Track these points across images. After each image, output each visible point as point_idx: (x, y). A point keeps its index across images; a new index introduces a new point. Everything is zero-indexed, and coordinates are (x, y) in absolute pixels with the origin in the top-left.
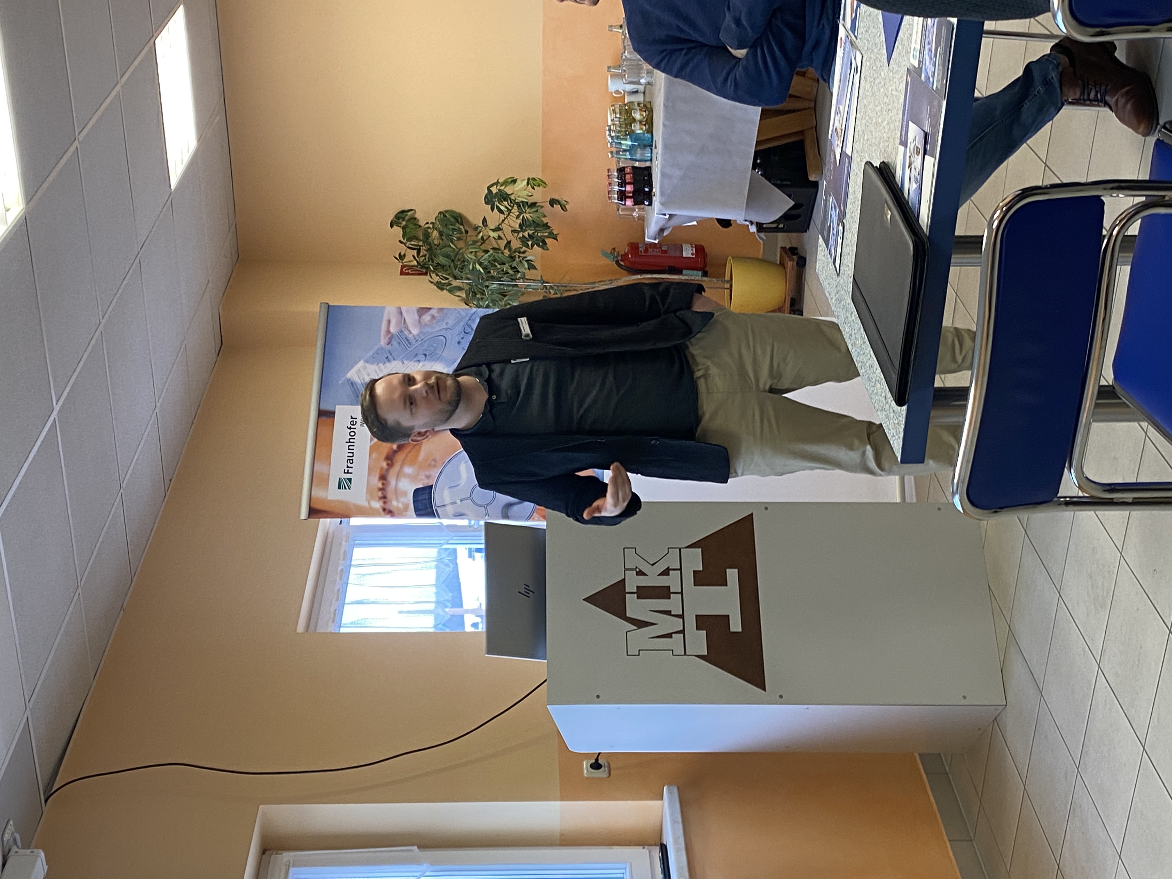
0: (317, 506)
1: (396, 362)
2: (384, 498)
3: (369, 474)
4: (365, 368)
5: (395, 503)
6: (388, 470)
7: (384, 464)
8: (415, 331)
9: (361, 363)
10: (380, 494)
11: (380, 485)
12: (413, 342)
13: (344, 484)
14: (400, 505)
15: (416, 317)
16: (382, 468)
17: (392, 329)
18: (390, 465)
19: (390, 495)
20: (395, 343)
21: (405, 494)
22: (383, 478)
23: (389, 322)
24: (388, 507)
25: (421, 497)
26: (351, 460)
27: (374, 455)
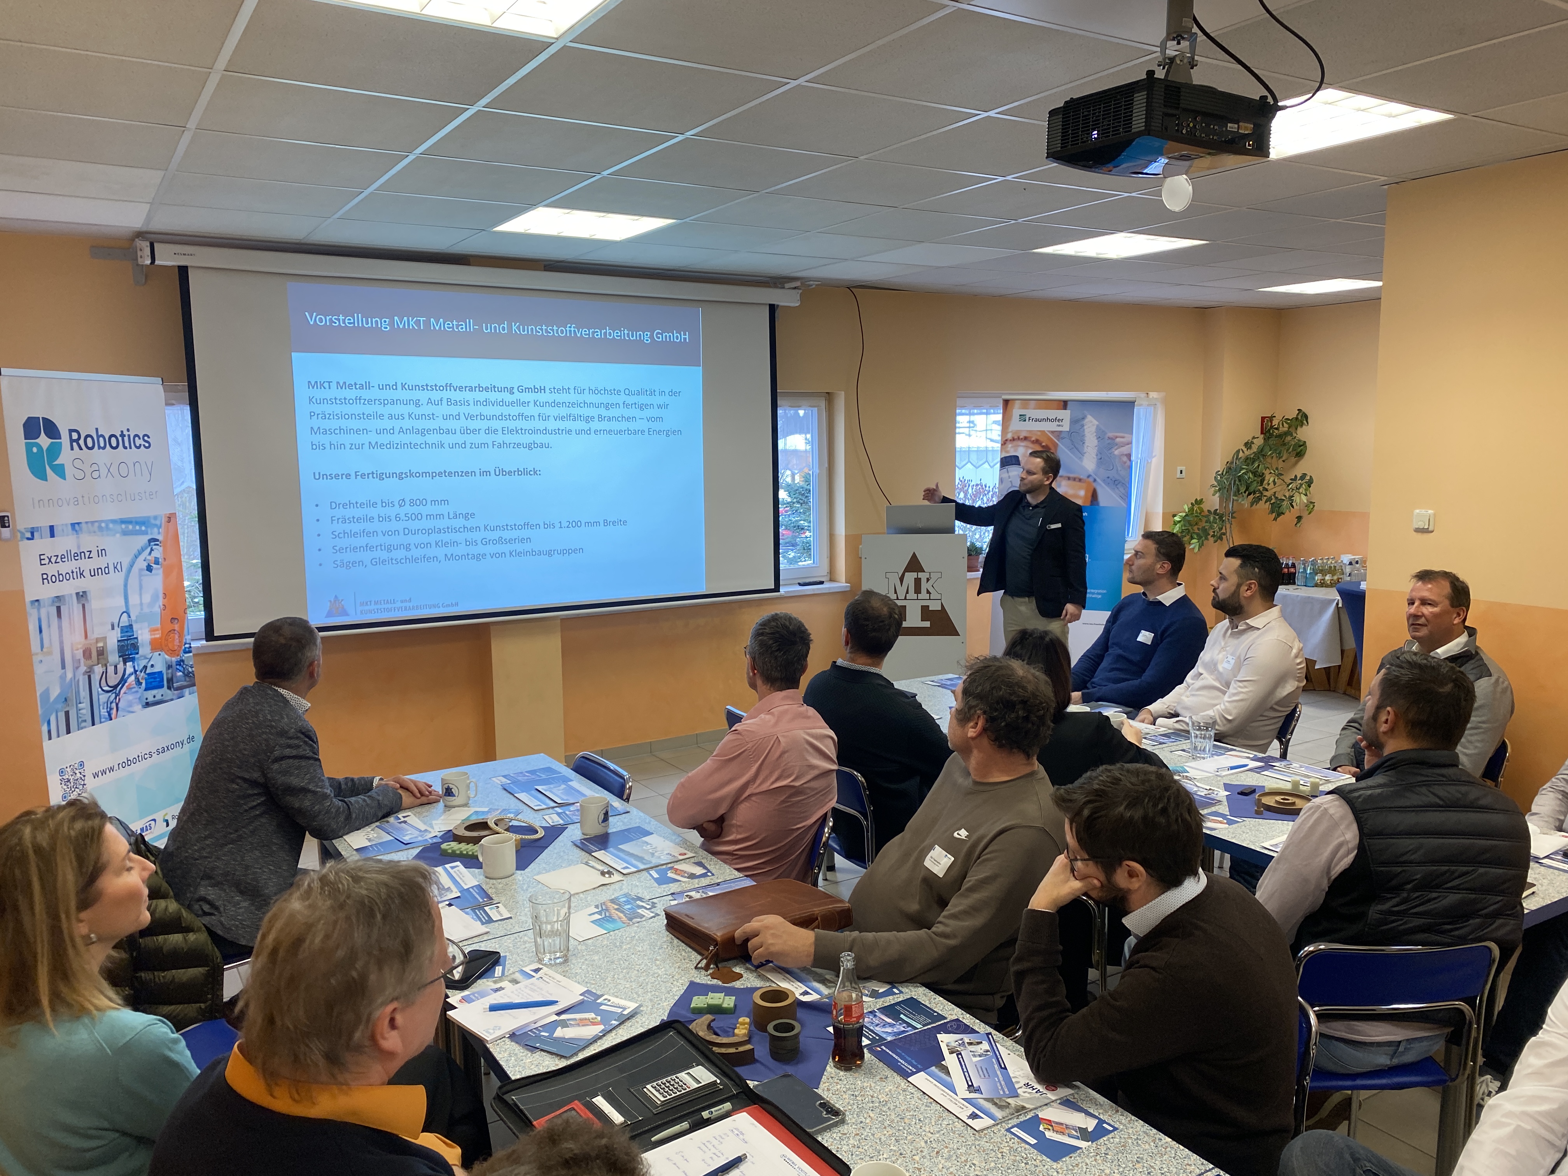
0: (1010, 403)
1: (1096, 441)
2: (1014, 439)
3: (1028, 431)
4: (1093, 425)
5: (1010, 446)
6: (1030, 441)
7: (1033, 439)
8: (1116, 452)
9: (1096, 423)
10: (1016, 437)
11: (1021, 437)
12: (1110, 451)
13: (1023, 418)
14: (1008, 449)
15: (1125, 453)
16: (1031, 437)
17: (1118, 440)
18: (1033, 442)
19: (1015, 443)
20: (1109, 441)
21: (1016, 451)
22: (1026, 438)
23: (1123, 437)
24: (1008, 442)
25: (1013, 460)
26: (1036, 420)
27: (1039, 433)
